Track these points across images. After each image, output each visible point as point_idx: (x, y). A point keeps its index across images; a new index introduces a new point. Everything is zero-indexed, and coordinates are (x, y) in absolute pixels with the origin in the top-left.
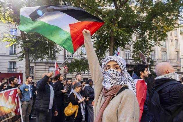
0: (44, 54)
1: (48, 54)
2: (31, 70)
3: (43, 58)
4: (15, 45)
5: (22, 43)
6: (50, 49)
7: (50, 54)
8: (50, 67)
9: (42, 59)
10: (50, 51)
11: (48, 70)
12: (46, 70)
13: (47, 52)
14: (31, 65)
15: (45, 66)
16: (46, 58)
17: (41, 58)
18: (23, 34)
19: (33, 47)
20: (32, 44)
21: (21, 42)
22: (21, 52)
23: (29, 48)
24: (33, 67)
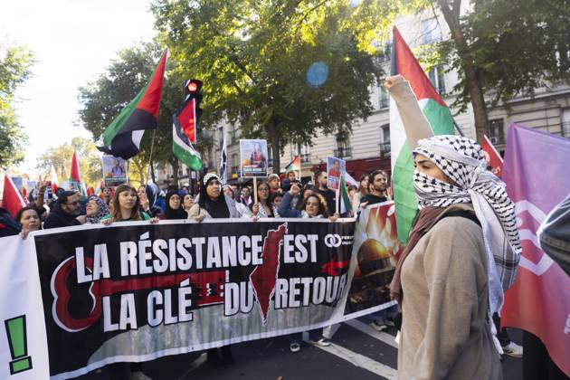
0: (537, 70)
1: (550, 65)
2: (497, 131)
3: (534, 85)
4: (440, 68)
5: (456, 56)
6: (556, 47)
7: (558, 65)
8: (563, 109)
9: (531, 90)
10: (558, 54)
11: (557, 121)
12: (551, 122)
13: (545, 60)
14: (493, 116)
15: (546, 109)
16: (547, 82)
17: (525, 88)
18: (456, 31)
19: (490, 58)
20: (487, 51)
21: (453, 56)
22: (457, 87)
23: (480, 66)
24: (502, 119)
